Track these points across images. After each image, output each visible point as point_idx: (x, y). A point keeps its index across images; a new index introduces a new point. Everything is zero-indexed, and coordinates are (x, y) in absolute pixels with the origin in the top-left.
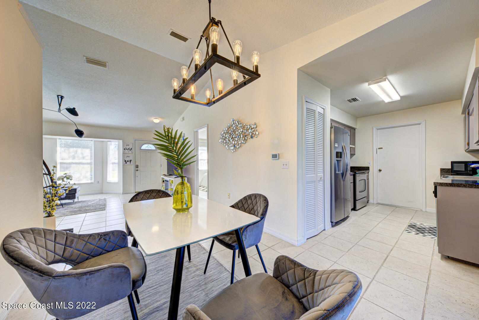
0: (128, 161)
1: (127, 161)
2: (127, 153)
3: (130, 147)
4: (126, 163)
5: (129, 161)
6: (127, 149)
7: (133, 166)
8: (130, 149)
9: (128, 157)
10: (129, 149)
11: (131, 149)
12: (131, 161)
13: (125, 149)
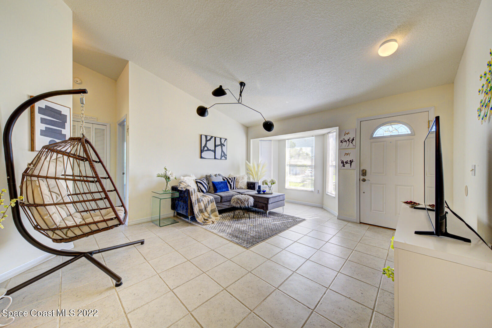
0: (347, 163)
1: (344, 162)
2: (346, 147)
3: (351, 136)
4: (344, 166)
5: (349, 162)
6: (346, 141)
7: (355, 171)
8: (350, 140)
9: (347, 154)
10: (348, 140)
11: (353, 140)
12: (351, 162)
13: (342, 142)
